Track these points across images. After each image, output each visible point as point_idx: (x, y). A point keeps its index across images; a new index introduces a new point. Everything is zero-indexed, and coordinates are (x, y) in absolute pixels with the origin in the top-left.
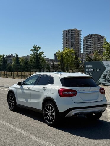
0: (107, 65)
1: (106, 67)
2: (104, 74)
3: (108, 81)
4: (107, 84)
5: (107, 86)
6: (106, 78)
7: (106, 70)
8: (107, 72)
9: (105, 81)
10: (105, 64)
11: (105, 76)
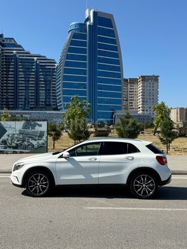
0: (8, 126)
1: (7, 129)
2: (3, 138)
3: (10, 147)
4: (8, 151)
5: (7, 154)
6: (6, 144)
7: (7, 133)
8: (8, 136)
9: (5, 148)
10: (4, 126)
11: (6, 141)
